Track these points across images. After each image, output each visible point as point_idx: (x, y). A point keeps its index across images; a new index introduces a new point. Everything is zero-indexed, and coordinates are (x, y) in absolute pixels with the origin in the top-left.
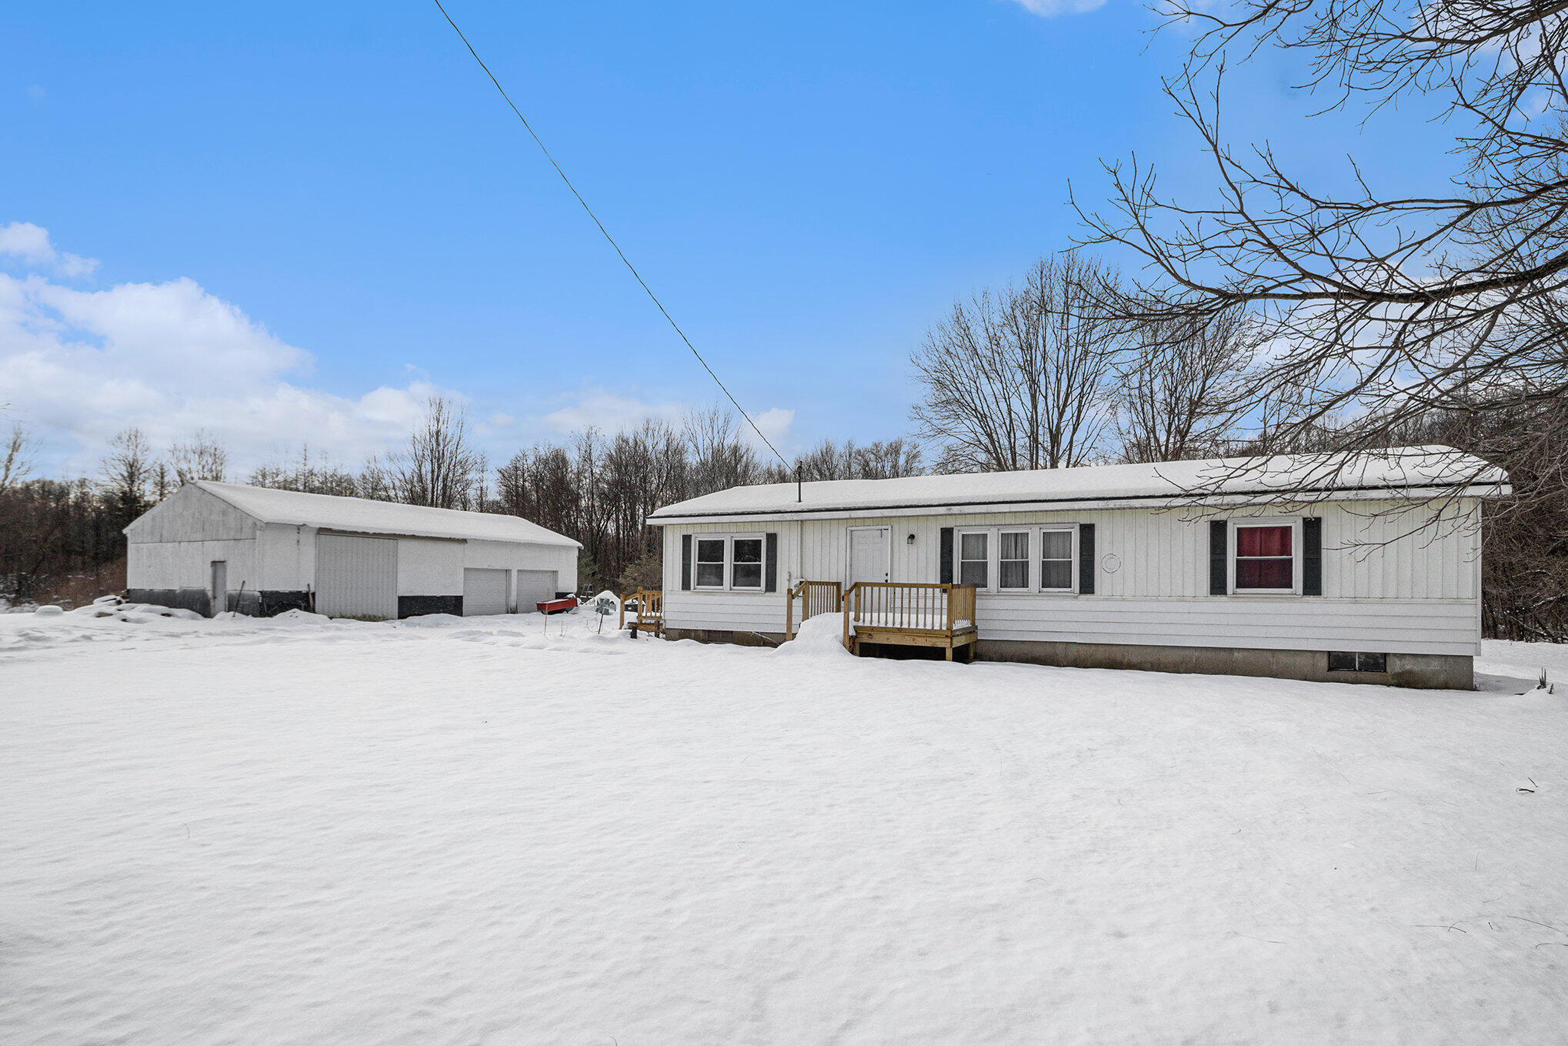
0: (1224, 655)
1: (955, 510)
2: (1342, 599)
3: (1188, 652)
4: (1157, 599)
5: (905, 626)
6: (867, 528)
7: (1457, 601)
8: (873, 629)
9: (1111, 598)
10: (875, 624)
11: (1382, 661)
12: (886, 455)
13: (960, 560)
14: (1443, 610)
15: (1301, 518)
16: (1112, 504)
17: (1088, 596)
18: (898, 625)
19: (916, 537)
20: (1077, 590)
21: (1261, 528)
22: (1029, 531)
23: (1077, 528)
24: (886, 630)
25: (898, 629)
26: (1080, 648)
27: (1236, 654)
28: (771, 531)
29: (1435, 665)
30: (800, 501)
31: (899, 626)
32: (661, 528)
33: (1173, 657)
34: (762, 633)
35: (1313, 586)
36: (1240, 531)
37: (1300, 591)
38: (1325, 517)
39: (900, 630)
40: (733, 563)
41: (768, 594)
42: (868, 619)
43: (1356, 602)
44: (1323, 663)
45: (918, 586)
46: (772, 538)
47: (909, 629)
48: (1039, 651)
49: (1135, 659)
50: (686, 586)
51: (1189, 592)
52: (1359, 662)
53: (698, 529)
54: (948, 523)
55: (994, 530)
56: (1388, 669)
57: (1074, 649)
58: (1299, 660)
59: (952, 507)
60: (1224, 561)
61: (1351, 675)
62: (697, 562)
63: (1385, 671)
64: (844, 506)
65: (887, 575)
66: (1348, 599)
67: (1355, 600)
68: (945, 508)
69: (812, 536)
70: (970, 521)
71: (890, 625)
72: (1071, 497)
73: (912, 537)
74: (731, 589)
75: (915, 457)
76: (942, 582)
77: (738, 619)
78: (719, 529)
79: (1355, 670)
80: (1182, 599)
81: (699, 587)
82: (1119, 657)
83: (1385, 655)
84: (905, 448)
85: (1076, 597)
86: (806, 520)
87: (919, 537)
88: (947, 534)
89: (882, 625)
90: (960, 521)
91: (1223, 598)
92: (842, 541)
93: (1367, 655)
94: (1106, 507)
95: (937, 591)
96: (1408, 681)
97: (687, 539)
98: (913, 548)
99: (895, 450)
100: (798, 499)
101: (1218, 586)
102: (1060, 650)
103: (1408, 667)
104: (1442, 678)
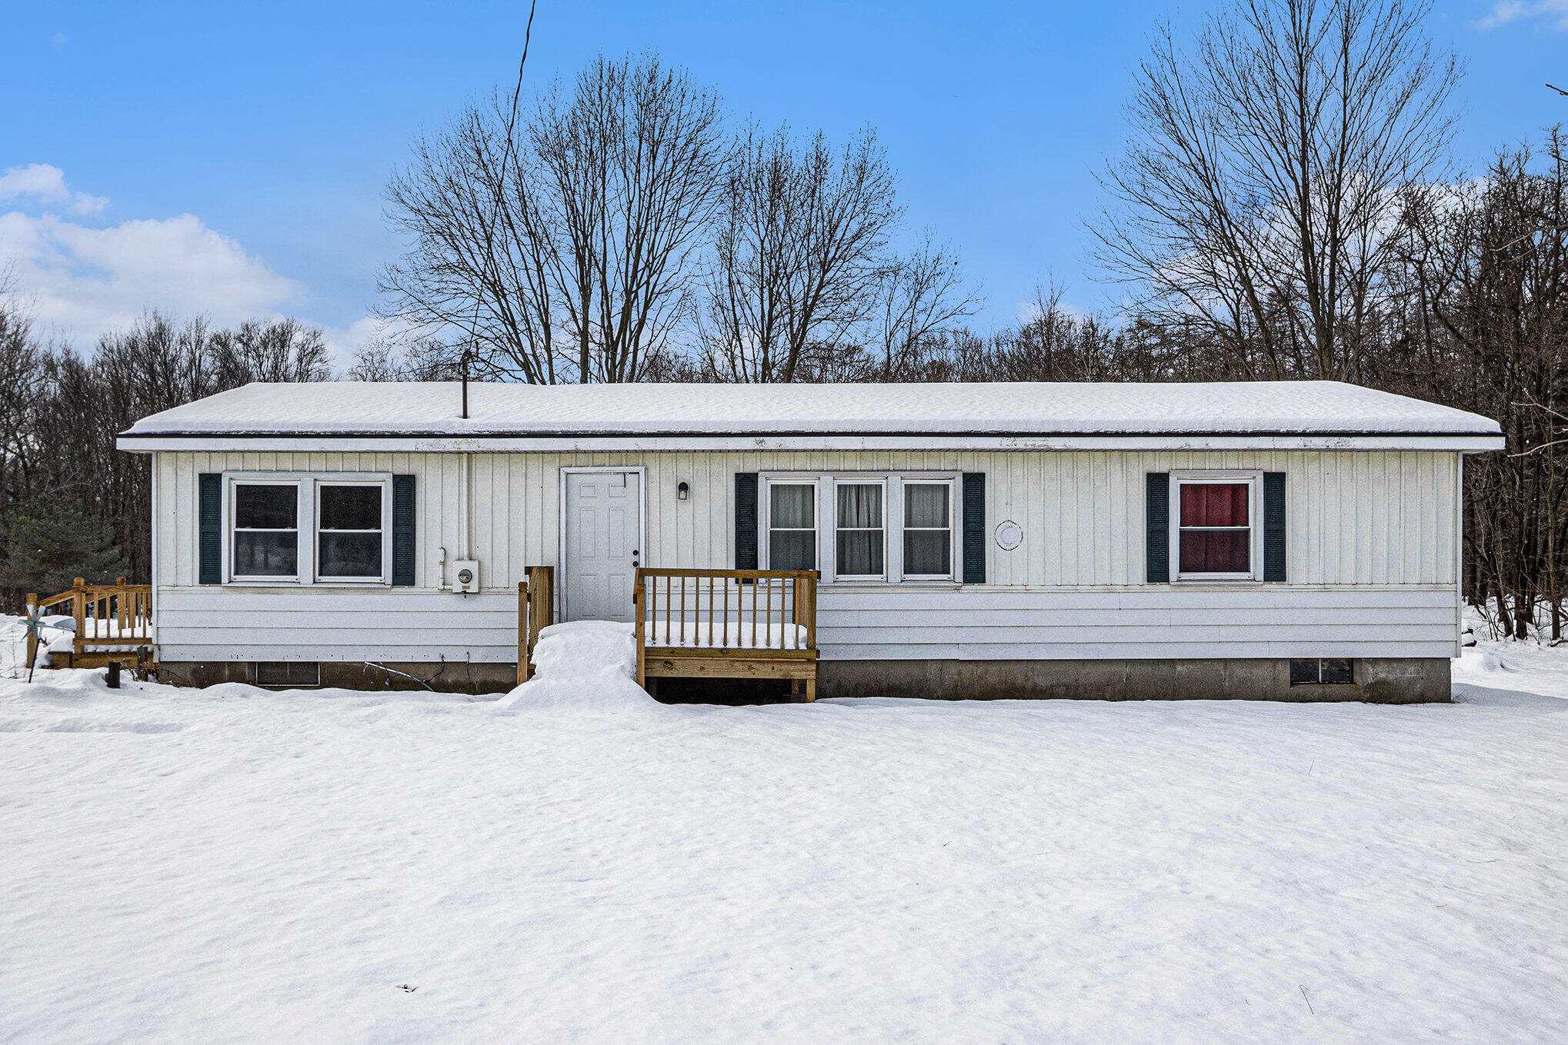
0: (1165, 670)
1: (771, 443)
2: (1309, 586)
3: (1114, 668)
4: (1076, 590)
5: (732, 644)
6: (599, 469)
7: (1436, 587)
8: (673, 651)
9: (1008, 589)
10: (675, 643)
11: (1347, 668)
12: (265, 344)
13: (769, 529)
14: (1420, 600)
15: (1262, 472)
16: (1021, 443)
17: (977, 587)
18: (718, 644)
19: (691, 487)
20: (959, 577)
21: (1207, 485)
22: (884, 484)
23: (960, 479)
24: (696, 653)
25: (721, 650)
26: (962, 668)
27: (1179, 668)
28: (403, 469)
29: (1411, 672)
30: (465, 416)
31: (721, 646)
32: (146, 459)
33: (1096, 675)
34: (385, 664)
35: (1276, 571)
36: (1184, 488)
37: (1261, 576)
38: (1290, 474)
39: (724, 652)
40: (318, 530)
41: (398, 589)
42: (663, 633)
43: (1326, 590)
44: (1285, 673)
45: (697, 573)
46: (405, 486)
47: (739, 650)
48: (899, 675)
49: (1042, 682)
50: (209, 574)
51: (1120, 580)
52: (1323, 671)
53: (236, 462)
54: (749, 466)
55: (827, 479)
56: (1357, 678)
57: (953, 669)
58: (1259, 672)
59: (765, 438)
60: (1165, 533)
61: (1318, 690)
62: (234, 529)
63: (1352, 682)
64: (565, 429)
65: (636, 553)
66: (1315, 586)
67: (1325, 588)
68: (753, 439)
69: (491, 482)
70: (784, 462)
71: (704, 644)
72: (958, 430)
73: (683, 487)
74: (314, 582)
75: (314, 352)
76: (738, 566)
77: (333, 638)
78: (286, 463)
79: (1318, 682)
80: (1109, 588)
81: (239, 578)
82: (1020, 680)
83: (1351, 662)
84: (298, 337)
85: (958, 589)
86: (476, 453)
87: (698, 488)
88: (746, 484)
89: (689, 643)
90: (768, 462)
91: (1164, 587)
92: (551, 495)
93: (1332, 662)
94: (1013, 447)
95: (731, 580)
96: (1382, 694)
97: (210, 484)
98: (686, 508)
99: (280, 338)
100: (461, 413)
101: (1157, 572)
102: (932, 672)
103: (1382, 675)
104: (1418, 687)
